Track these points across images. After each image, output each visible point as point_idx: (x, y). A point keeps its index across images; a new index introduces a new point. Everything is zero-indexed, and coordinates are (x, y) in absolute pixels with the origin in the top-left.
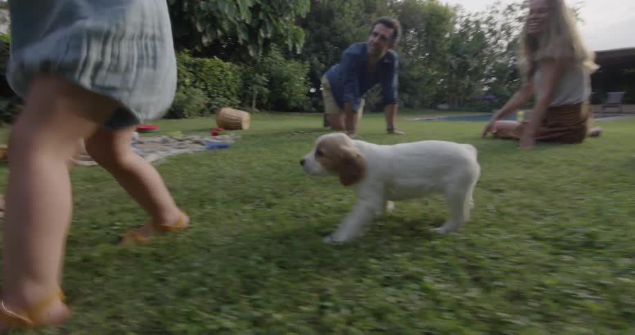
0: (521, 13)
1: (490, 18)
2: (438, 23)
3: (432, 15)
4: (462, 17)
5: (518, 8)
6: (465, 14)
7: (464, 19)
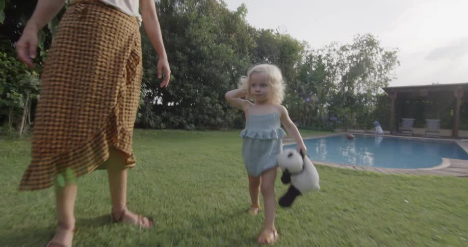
0: (351, 52)
1: (328, 55)
2: (290, 53)
3: (285, 45)
4: (308, 51)
5: (350, 48)
6: (310, 50)
7: (308, 54)
